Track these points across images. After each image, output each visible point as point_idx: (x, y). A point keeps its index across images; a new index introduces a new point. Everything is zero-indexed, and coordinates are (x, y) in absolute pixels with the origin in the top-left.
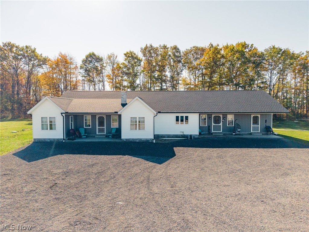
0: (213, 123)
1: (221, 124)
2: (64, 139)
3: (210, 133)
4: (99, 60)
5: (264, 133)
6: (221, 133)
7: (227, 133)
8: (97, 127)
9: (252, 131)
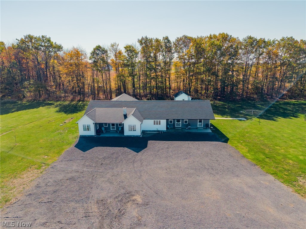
0: (176, 122)
1: (181, 122)
2: (95, 135)
3: (174, 128)
4: (104, 51)
5: (205, 127)
6: (180, 127)
7: (184, 127)
8: (111, 126)
9: (198, 126)
